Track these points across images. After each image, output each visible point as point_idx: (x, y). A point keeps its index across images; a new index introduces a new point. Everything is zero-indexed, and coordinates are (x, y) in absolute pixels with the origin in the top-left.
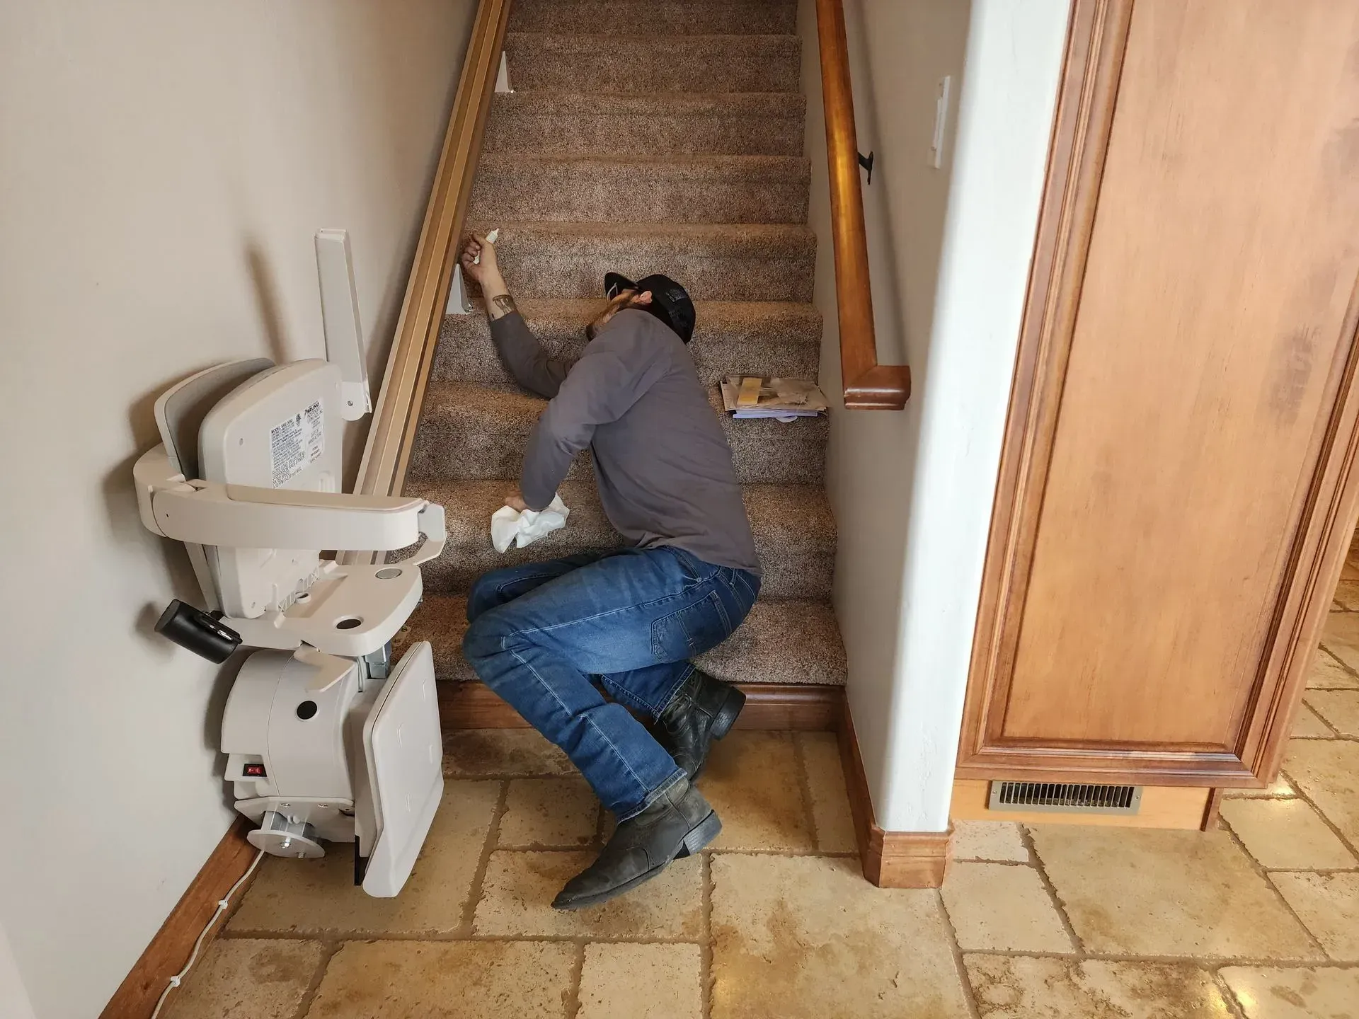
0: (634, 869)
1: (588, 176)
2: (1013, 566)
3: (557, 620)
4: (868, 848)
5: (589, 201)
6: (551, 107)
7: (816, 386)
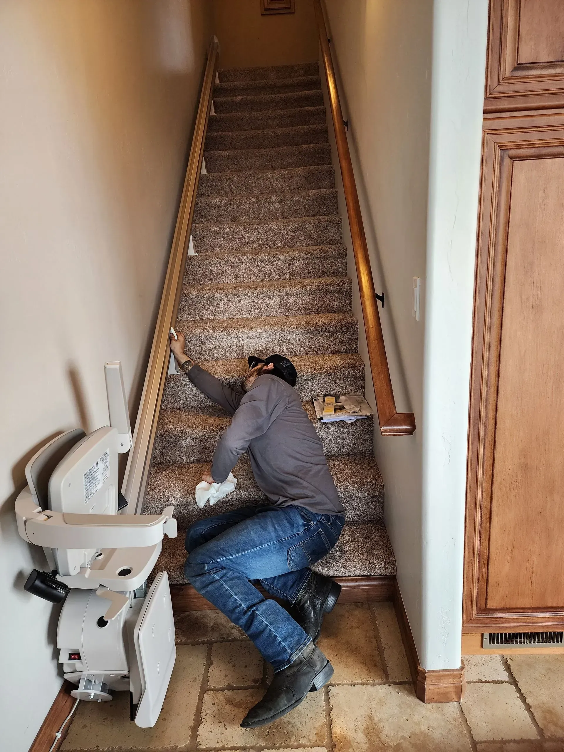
0: (286, 702)
1: (237, 296)
2: (481, 514)
3: (236, 552)
4: (417, 680)
5: (238, 308)
6: (216, 261)
7: (364, 400)
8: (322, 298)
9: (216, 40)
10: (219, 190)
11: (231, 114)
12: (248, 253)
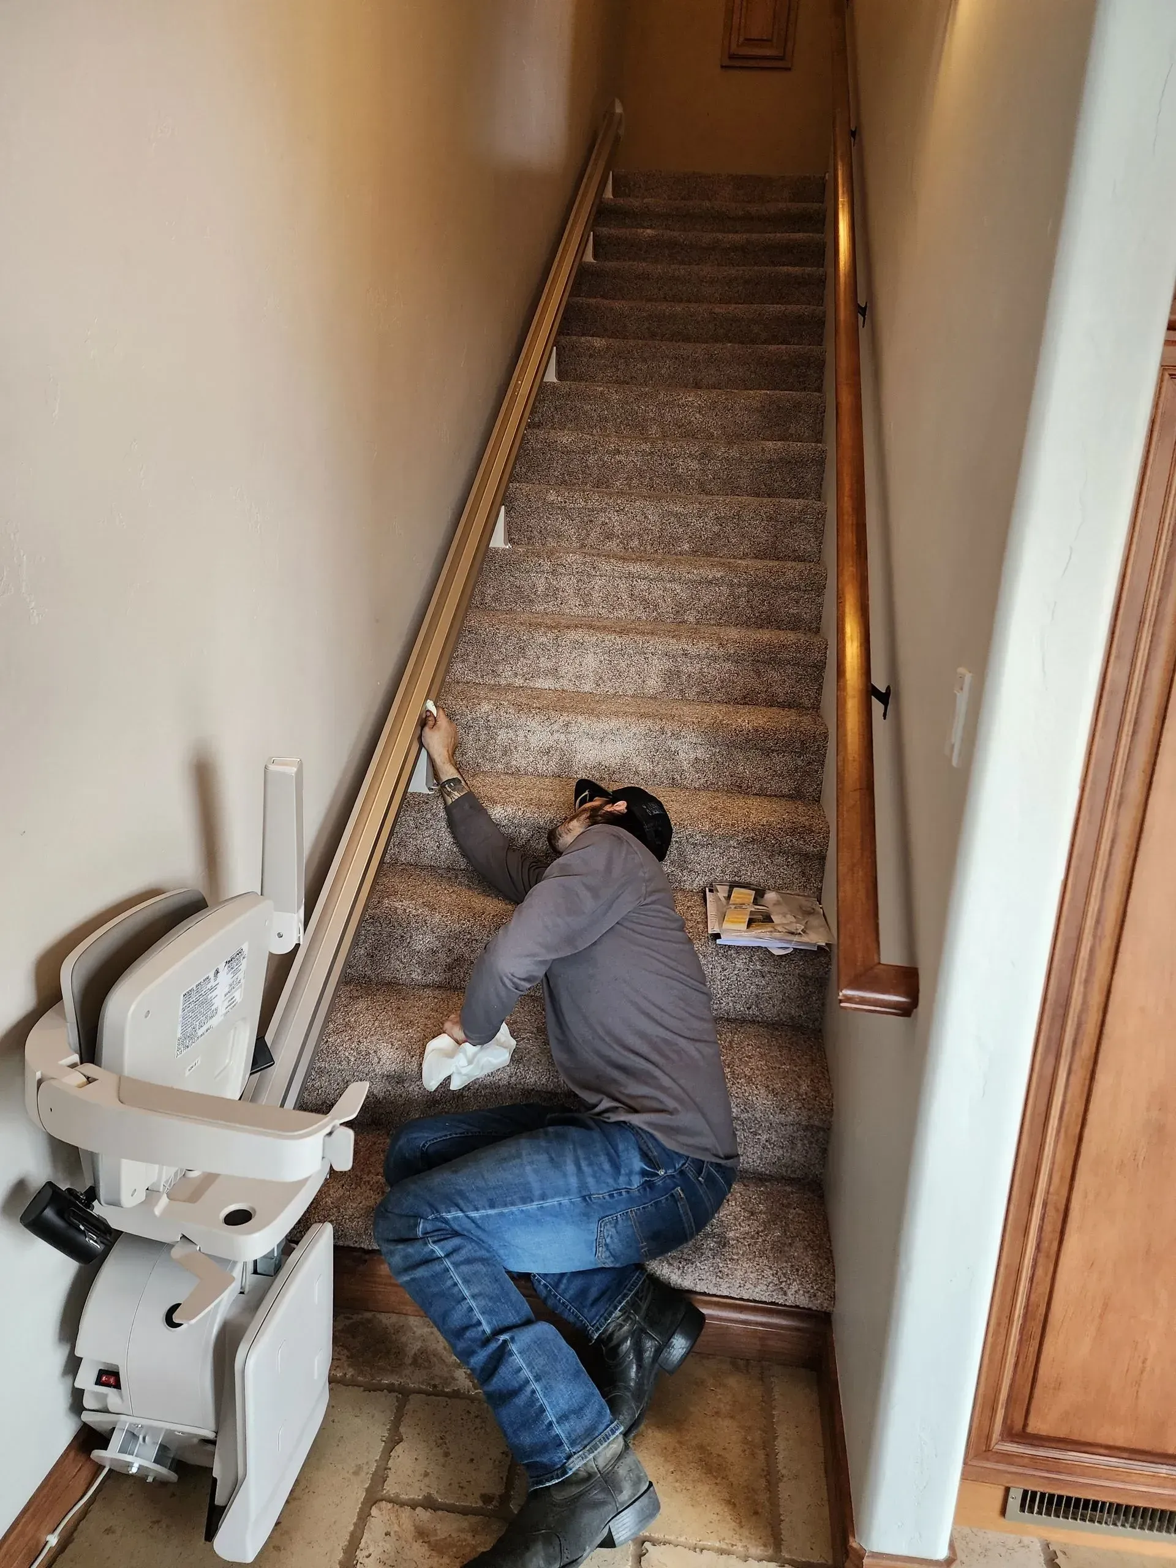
0: (542, 1561)
1: (579, 644)
3: (487, 1204)
5: (577, 670)
6: (547, 566)
7: (818, 907)
8: (758, 674)
9: (619, 110)
10: (577, 418)
11: (627, 264)
12: (615, 556)
